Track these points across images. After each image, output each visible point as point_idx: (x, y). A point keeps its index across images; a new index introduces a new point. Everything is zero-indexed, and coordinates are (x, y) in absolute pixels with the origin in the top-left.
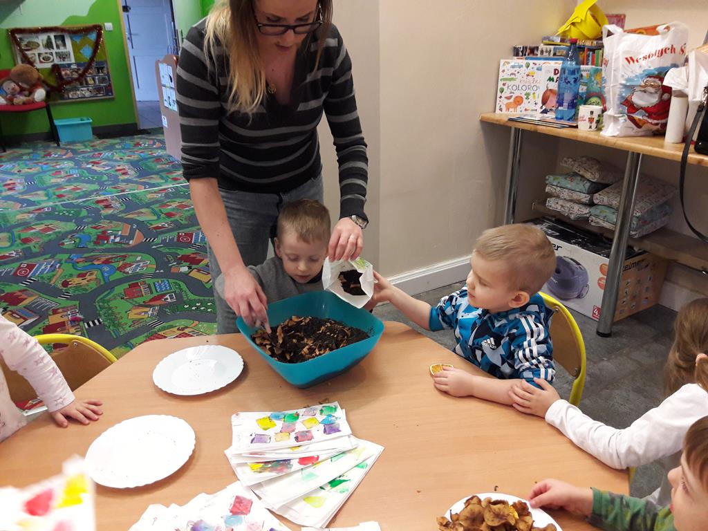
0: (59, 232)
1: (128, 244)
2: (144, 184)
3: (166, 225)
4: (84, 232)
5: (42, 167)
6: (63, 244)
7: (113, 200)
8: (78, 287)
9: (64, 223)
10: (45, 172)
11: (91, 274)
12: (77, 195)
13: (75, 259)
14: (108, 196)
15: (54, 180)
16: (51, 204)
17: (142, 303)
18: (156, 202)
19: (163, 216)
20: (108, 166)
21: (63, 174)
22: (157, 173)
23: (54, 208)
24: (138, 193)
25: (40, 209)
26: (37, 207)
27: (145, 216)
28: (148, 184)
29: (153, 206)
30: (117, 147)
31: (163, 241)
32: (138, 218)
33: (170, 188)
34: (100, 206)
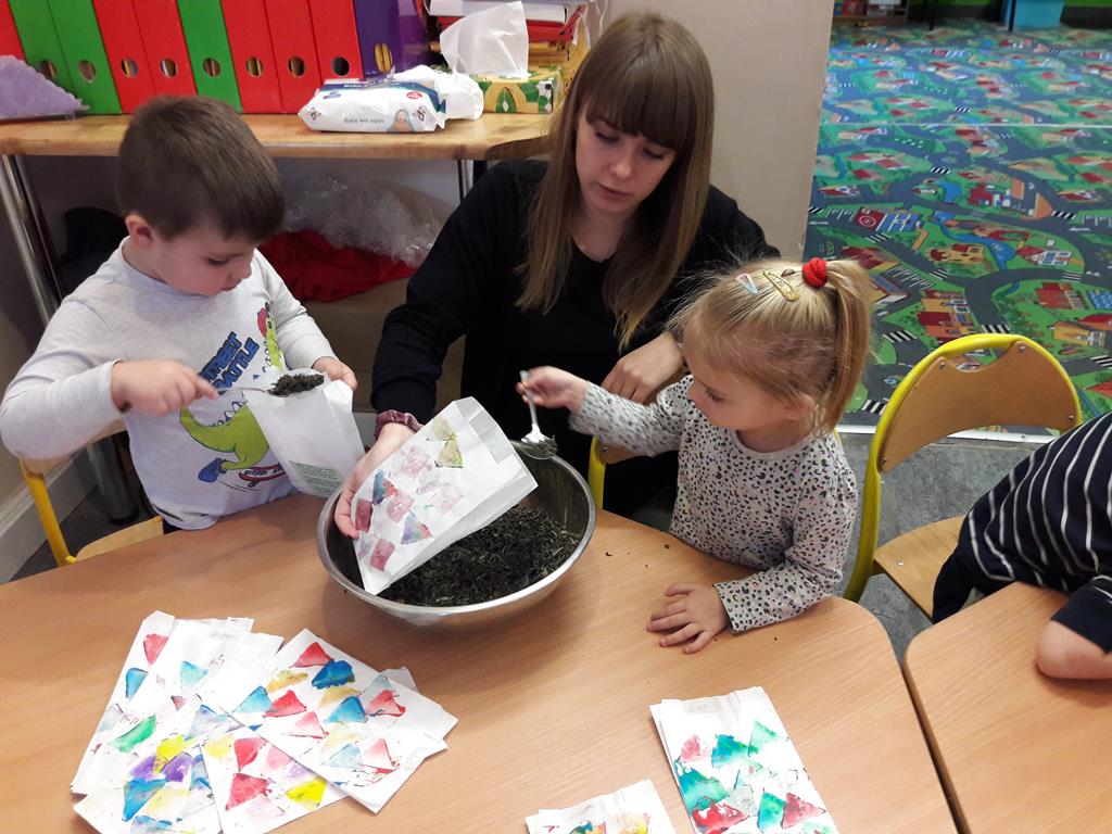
1: (1026, 214)
2: (1035, 115)
3: (1088, 196)
5: (858, 62)
6: (918, 191)
7: (985, 133)
8: (957, 265)
10: (864, 70)
11: (975, 250)
12: (922, 116)
13: (943, 219)
14: (976, 127)
15: (880, 86)
17: (1072, 320)
18: (1062, 150)
19: (1078, 177)
20: (963, 73)
21: (892, 77)
22: (1052, 98)
24: (1025, 128)
27: (1046, 171)
28: (1040, 115)
29: (1057, 157)
30: (970, 42)
31: (1089, 223)
32: (1034, 173)
33: (1083, 129)
34: (964, 139)
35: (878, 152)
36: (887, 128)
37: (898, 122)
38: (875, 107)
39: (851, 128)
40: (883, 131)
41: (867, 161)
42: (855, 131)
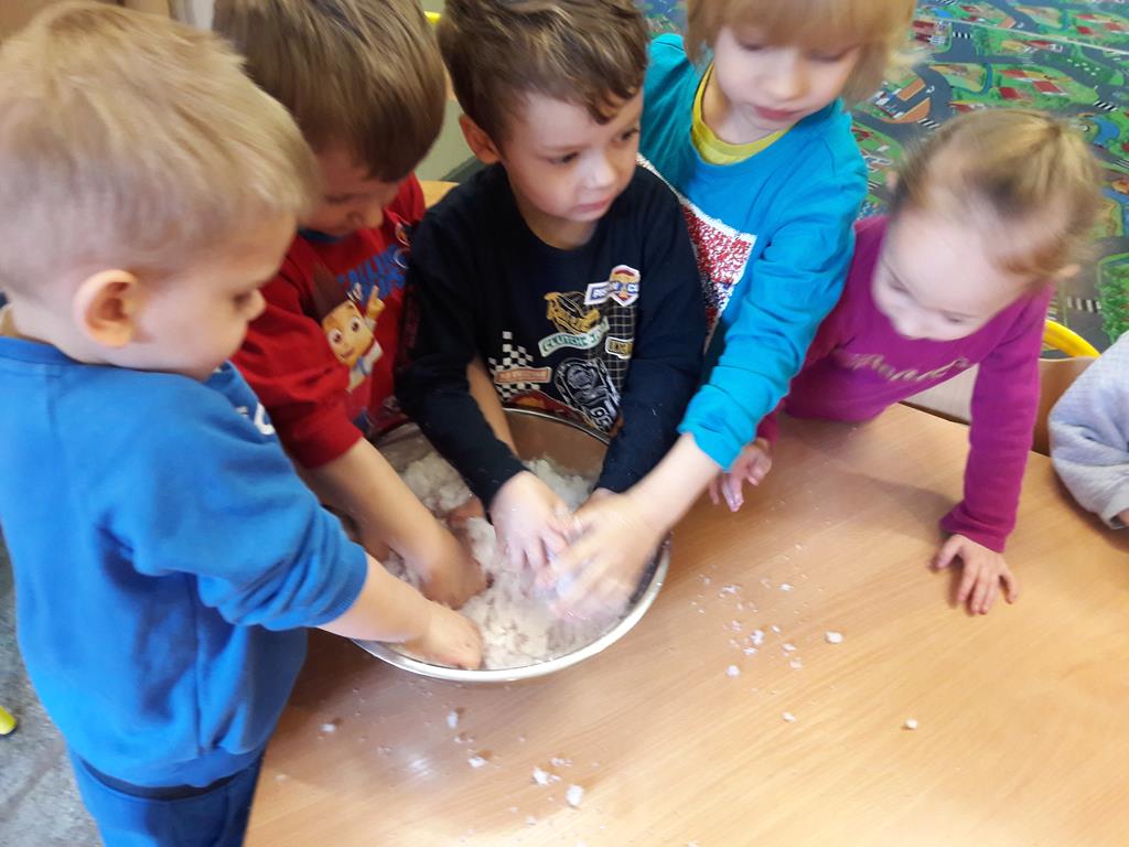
0: (1067, 100)
4: (1108, 118)
9: (1077, 85)
16: (1064, 39)
23: (1068, 50)
25: (1044, 42)
26: (1041, 37)
35: (1041, 71)
36: (1065, 45)
37: (1080, 40)
38: (1062, 20)
39: (1023, 38)
40: (1058, 48)
41: (1022, 79)
42: (1025, 42)
